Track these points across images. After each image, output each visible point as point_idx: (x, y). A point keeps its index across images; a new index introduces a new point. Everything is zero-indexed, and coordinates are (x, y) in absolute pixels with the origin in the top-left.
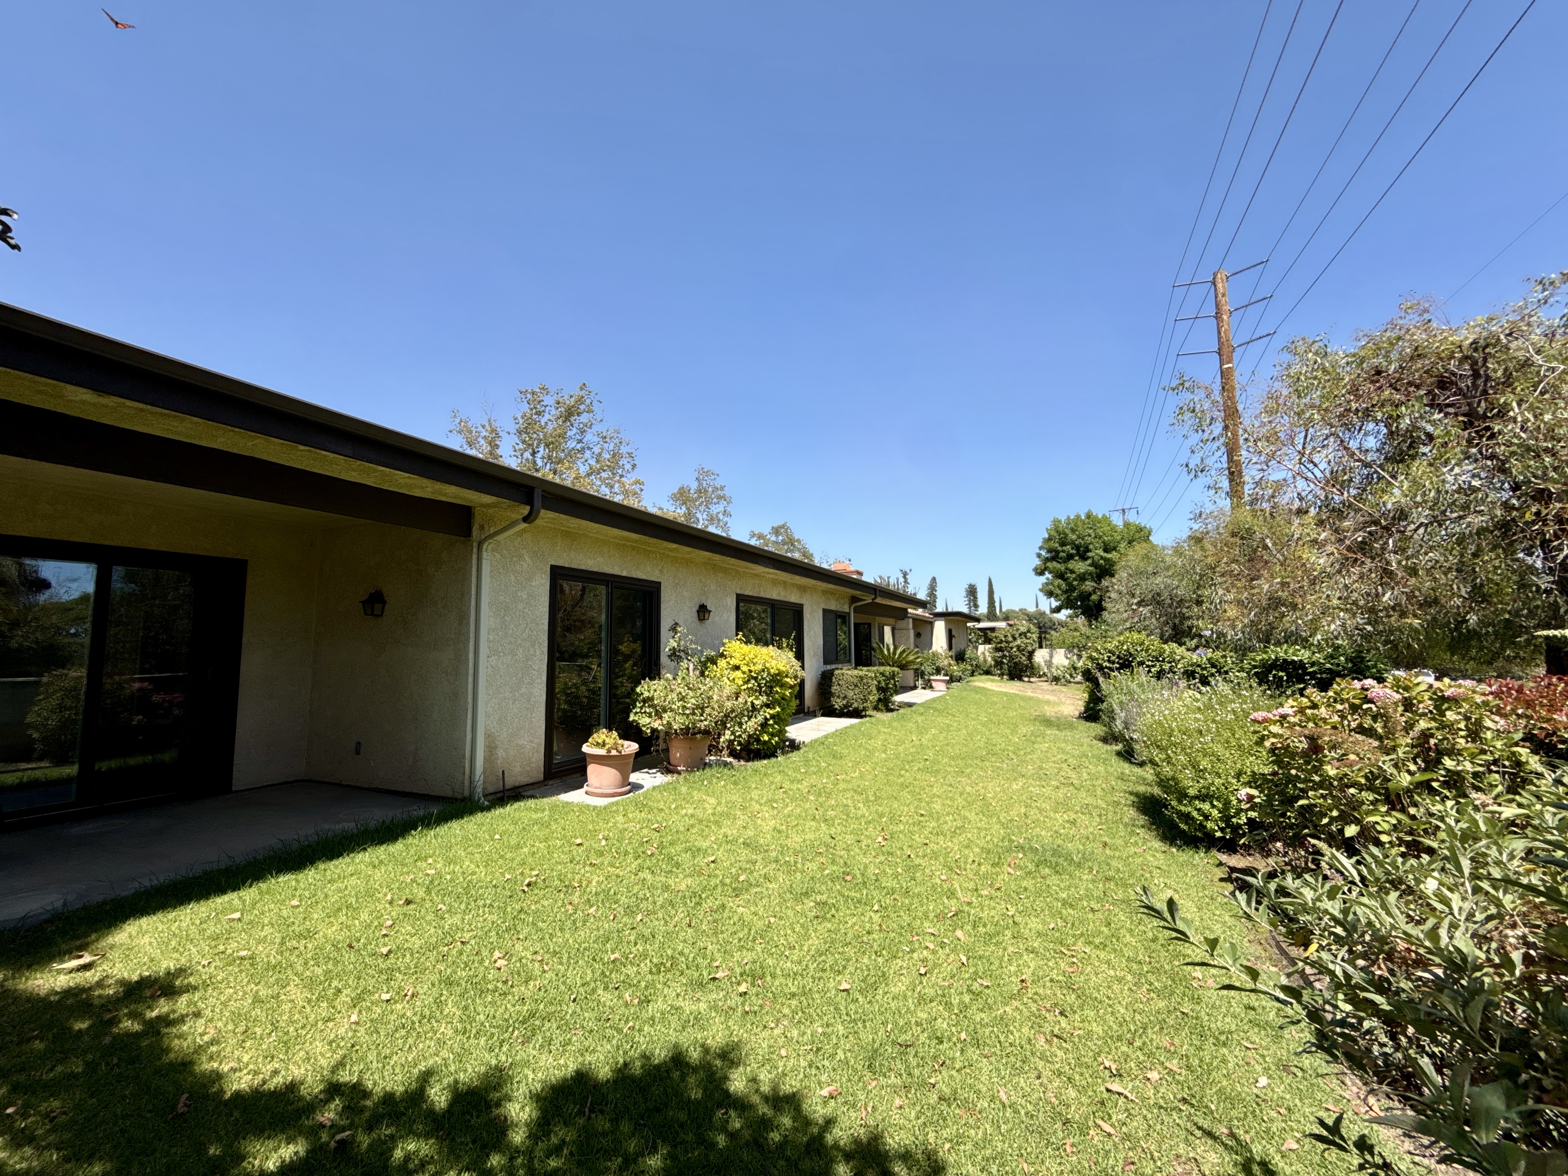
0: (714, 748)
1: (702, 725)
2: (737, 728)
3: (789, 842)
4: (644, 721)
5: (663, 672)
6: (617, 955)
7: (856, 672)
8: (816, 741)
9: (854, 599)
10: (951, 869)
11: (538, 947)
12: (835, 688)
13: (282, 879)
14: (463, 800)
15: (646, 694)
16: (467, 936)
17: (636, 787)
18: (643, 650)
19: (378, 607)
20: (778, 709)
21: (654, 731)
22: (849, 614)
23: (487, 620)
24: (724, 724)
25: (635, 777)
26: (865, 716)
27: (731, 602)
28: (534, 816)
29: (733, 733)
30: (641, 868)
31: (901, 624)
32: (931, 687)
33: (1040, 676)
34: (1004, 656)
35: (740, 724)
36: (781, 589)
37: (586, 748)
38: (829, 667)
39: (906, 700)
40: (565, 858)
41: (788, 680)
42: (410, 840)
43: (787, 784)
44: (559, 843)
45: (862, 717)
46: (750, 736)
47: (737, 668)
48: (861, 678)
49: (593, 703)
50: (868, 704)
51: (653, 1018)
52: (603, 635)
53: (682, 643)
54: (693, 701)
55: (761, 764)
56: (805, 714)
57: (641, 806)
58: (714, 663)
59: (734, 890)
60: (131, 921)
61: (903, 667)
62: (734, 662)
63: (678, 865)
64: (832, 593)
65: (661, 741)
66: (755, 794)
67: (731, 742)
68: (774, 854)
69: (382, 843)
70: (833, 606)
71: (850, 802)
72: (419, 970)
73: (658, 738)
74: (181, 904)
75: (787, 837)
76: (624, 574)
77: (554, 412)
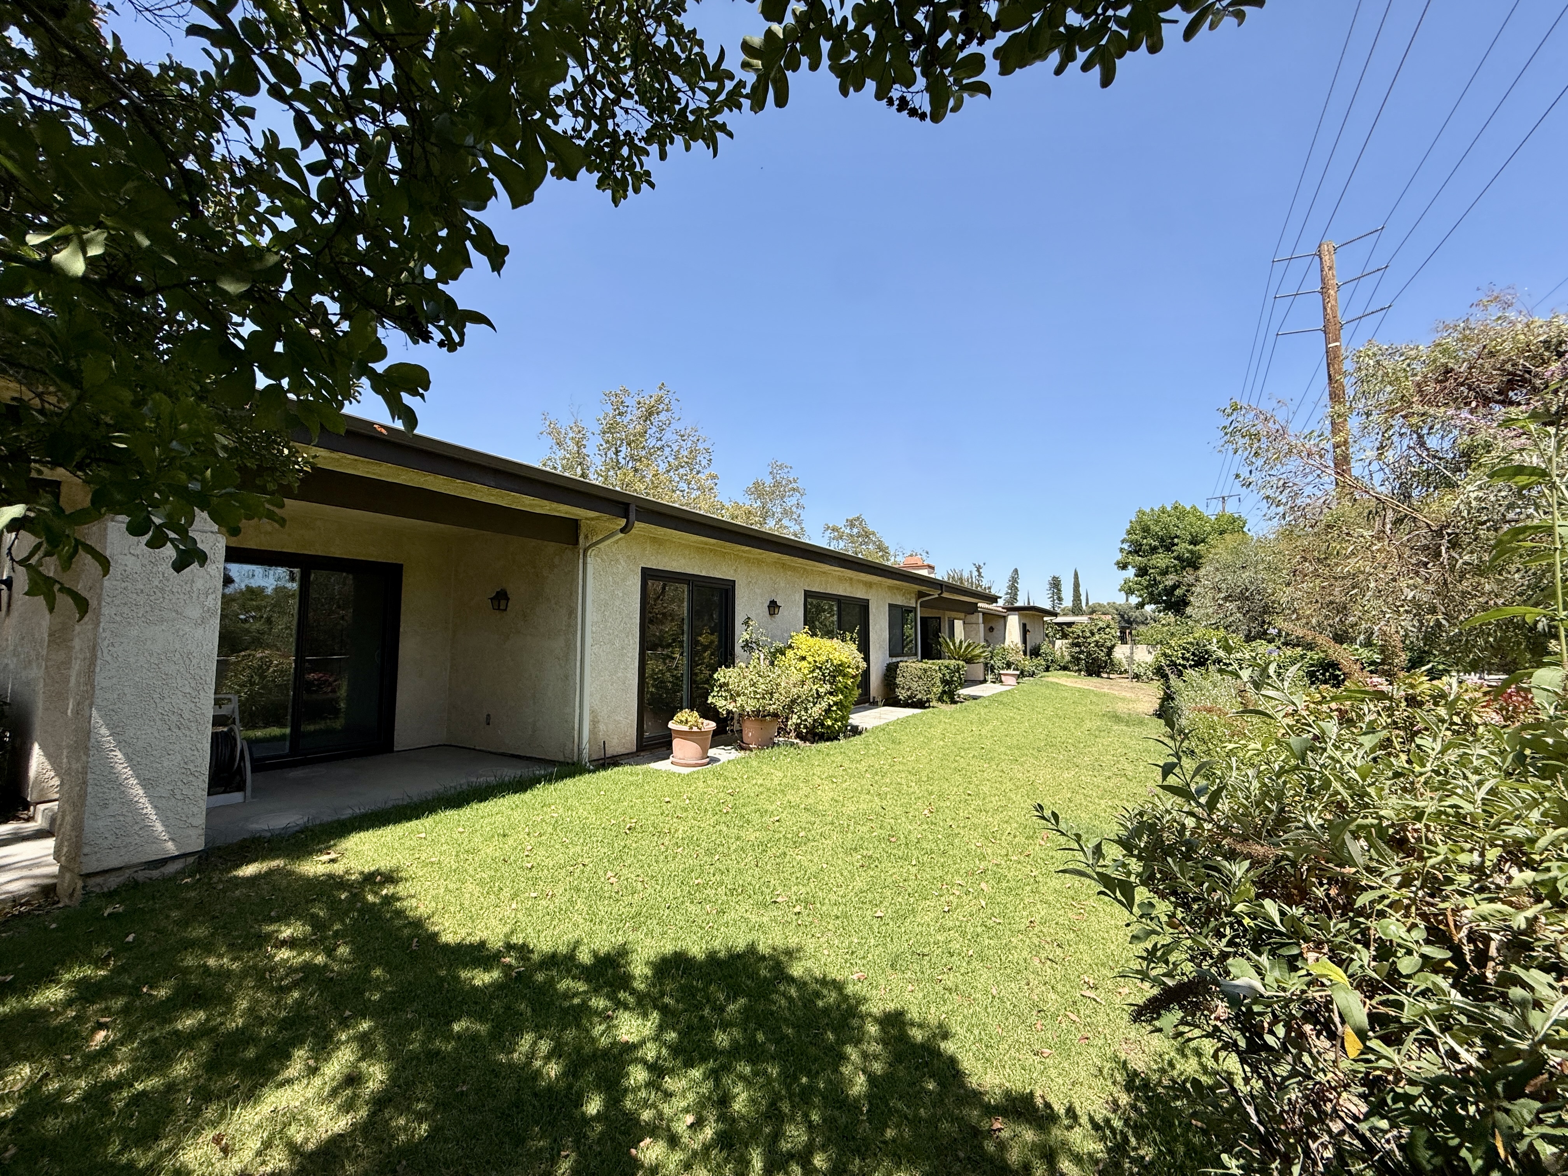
0: (783, 731)
1: (771, 709)
2: (803, 713)
3: (844, 810)
4: (720, 703)
5: (737, 661)
6: (699, 880)
7: (920, 665)
8: (877, 728)
9: (921, 595)
10: (987, 838)
11: (640, 872)
12: (899, 680)
13: (448, 813)
14: (573, 764)
15: (722, 680)
16: (586, 861)
17: (714, 760)
18: (720, 641)
19: (503, 602)
20: (841, 696)
21: (729, 712)
22: (915, 608)
23: (592, 615)
24: (791, 708)
25: (712, 752)
26: (929, 707)
27: (800, 598)
28: (631, 779)
29: (799, 717)
30: (718, 823)
31: (971, 618)
32: (1001, 681)
33: (1121, 673)
34: (1081, 652)
35: (806, 709)
36: (847, 585)
37: (671, 725)
38: (894, 660)
39: (972, 694)
40: (657, 812)
41: (850, 670)
42: (536, 792)
43: (846, 765)
44: (652, 800)
45: (925, 708)
46: (815, 721)
47: (803, 658)
48: (925, 671)
49: (677, 687)
50: (932, 696)
51: (727, 923)
52: (685, 628)
53: (754, 636)
54: (763, 687)
55: (823, 746)
56: (871, 703)
57: (718, 776)
58: (783, 654)
59: (795, 842)
60: (353, 834)
61: (969, 661)
62: (800, 653)
63: (748, 822)
64: (898, 589)
65: (735, 721)
66: (817, 770)
67: (798, 725)
68: (830, 818)
69: (516, 793)
70: (900, 601)
71: (903, 781)
72: (555, 881)
73: (732, 718)
74: (384, 825)
75: (843, 806)
76: (703, 574)
77: (635, 412)
